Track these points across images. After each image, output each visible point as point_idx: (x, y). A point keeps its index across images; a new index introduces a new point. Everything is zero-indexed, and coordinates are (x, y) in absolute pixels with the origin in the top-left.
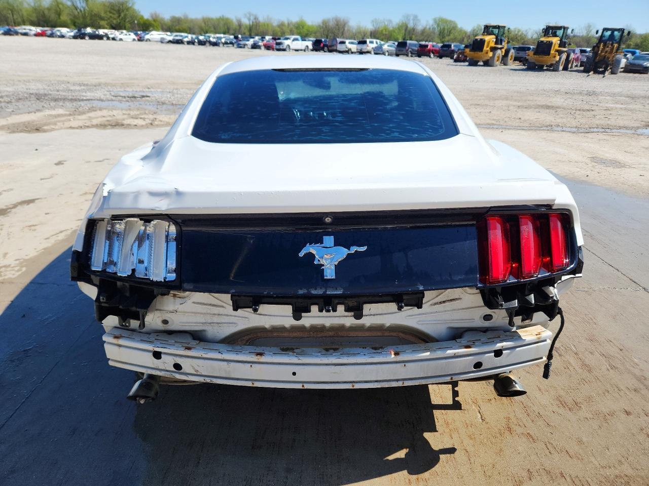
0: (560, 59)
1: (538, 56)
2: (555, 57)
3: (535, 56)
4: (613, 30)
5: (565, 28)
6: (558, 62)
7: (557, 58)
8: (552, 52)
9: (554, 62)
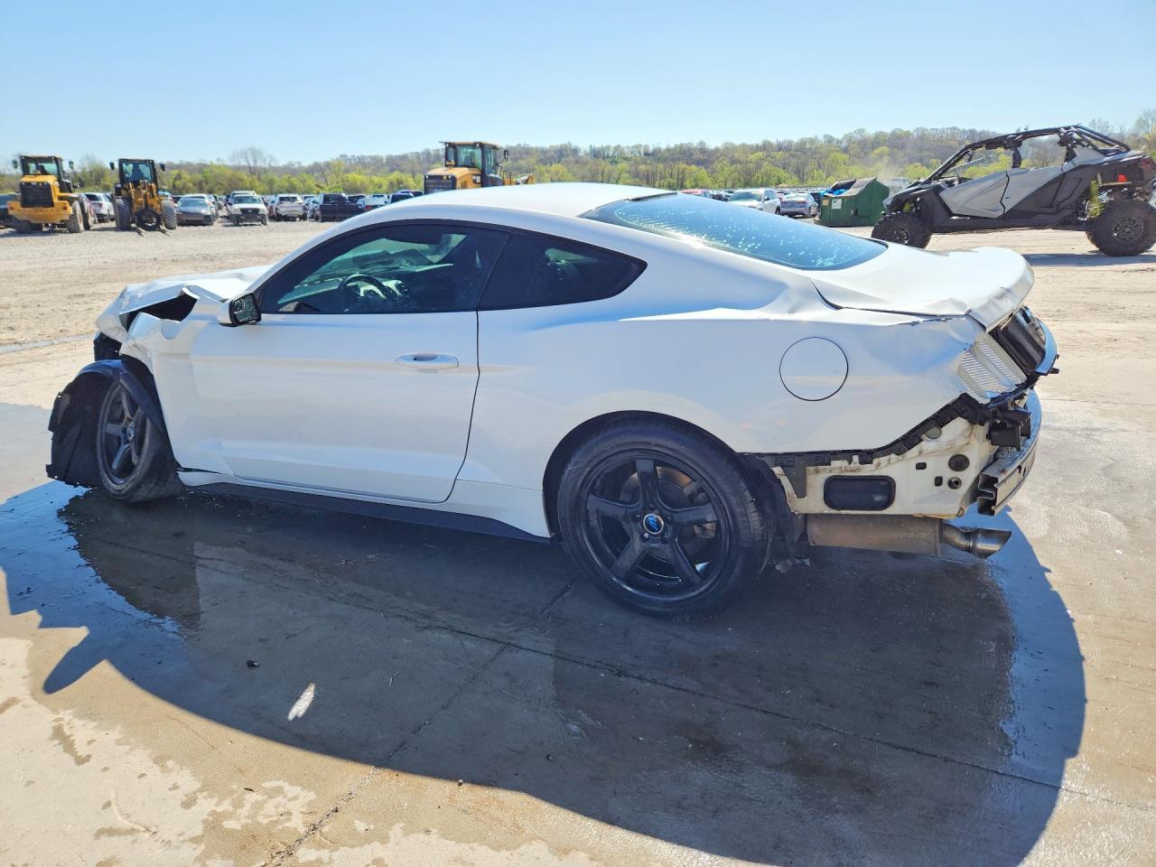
0: (75, 211)
1: (31, 209)
2: (65, 208)
3: (27, 209)
4: (136, 163)
5: (57, 160)
6: (73, 216)
7: (70, 210)
8: (56, 200)
9: (67, 218)
